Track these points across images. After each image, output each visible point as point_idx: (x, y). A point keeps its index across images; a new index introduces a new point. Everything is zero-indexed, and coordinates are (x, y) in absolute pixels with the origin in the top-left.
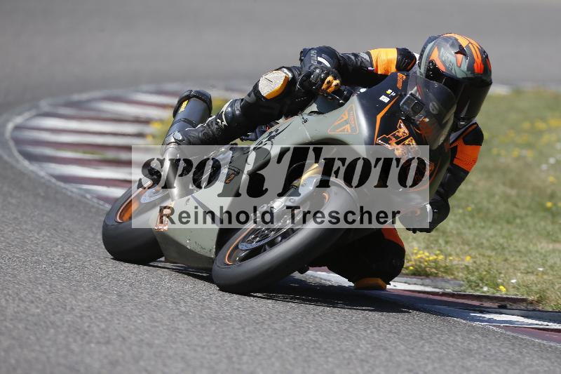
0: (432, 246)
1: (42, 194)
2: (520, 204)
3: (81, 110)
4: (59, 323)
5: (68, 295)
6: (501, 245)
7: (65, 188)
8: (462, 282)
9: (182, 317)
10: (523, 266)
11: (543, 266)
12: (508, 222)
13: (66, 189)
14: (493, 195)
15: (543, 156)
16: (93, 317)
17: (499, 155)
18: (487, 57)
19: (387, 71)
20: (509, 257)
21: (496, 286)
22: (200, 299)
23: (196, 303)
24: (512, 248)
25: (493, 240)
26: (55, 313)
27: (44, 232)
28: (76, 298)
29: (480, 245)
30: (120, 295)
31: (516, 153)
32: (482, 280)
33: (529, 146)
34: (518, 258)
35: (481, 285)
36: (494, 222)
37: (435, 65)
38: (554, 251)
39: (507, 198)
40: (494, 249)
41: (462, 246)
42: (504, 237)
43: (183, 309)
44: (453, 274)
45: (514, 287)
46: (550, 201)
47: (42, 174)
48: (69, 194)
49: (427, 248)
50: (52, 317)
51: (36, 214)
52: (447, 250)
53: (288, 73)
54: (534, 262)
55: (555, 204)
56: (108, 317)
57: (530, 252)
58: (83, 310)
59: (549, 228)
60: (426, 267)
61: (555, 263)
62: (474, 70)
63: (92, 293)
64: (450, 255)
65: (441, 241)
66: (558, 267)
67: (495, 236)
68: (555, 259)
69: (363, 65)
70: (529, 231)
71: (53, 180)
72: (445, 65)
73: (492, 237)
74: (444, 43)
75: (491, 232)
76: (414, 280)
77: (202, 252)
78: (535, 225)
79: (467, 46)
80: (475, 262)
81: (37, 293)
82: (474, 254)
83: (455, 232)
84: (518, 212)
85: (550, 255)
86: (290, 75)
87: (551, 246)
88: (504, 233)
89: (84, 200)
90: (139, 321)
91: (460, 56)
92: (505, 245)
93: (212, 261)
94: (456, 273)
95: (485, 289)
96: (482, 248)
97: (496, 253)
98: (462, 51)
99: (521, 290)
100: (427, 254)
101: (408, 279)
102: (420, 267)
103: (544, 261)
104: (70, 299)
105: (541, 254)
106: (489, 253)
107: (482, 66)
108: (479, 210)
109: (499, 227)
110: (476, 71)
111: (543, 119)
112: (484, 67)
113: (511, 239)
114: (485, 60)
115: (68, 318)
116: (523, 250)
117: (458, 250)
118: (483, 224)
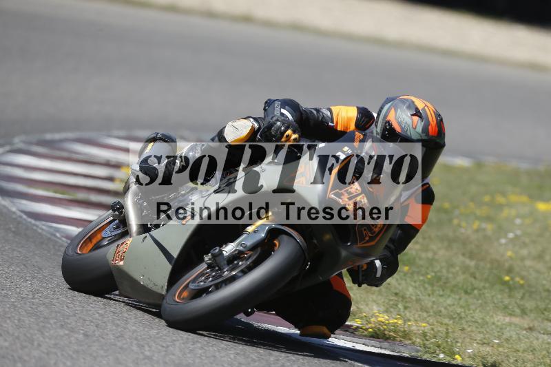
0: (392, 310)
1: (13, 229)
2: (478, 275)
3: (53, 149)
4: (26, 358)
5: (36, 332)
6: (459, 314)
7: (34, 225)
8: (419, 348)
9: (146, 361)
10: (479, 337)
11: (499, 338)
12: (466, 292)
13: (37, 226)
14: (452, 266)
15: (501, 230)
16: (59, 354)
17: (459, 226)
18: (441, 120)
19: (347, 128)
20: (465, 327)
21: (452, 354)
22: (165, 345)
23: (160, 348)
24: (469, 318)
25: (451, 309)
26: (23, 347)
27: (13, 267)
28: (42, 333)
29: (438, 313)
30: (86, 335)
31: (476, 225)
32: (439, 347)
33: (489, 219)
34: (474, 329)
35: (437, 352)
36: (452, 291)
37: (392, 125)
38: (510, 324)
39: (465, 269)
40: (451, 318)
41: (420, 313)
42: (461, 307)
43: (148, 353)
44: (410, 339)
45: (470, 357)
46: (507, 275)
47: (14, 209)
48: (40, 231)
49: (386, 311)
50: (20, 351)
51: (7, 248)
52: (405, 314)
53: (254, 123)
54: (490, 334)
55: (512, 279)
56: (74, 356)
57: (487, 323)
58: (50, 347)
59: (506, 301)
60: (385, 330)
61: (511, 337)
62: (428, 132)
63: (59, 330)
64: (409, 320)
65: (400, 306)
66: (513, 341)
67: (453, 305)
68: (512, 332)
69: (324, 120)
70: (486, 303)
71: (25, 217)
72: (400, 126)
73: (450, 305)
74: (401, 105)
75: (449, 301)
76: (373, 342)
77: (155, 289)
78: (493, 297)
79: (424, 109)
80: (433, 329)
81: (5, 327)
82: (431, 321)
83: (414, 298)
84: (477, 283)
85: (506, 328)
86: (256, 126)
87: (507, 319)
88: (462, 302)
89: (53, 238)
90: (104, 362)
91: (416, 118)
92: (463, 315)
93: (162, 297)
94: (414, 339)
95: (442, 356)
96: (440, 316)
97: (454, 322)
98: (417, 113)
99: (477, 361)
100: (387, 317)
101: (367, 341)
102: (379, 329)
103: (500, 334)
104: (38, 335)
105: (497, 326)
106: (446, 321)
107: (437, 129)
108: (439, 279)
109: (457, 297)
110: (430, 133)
111: (504, 194)
112: (439, 130)
113: (469, 310)
114: (440, 123)
115: (36, 353)
116: (480, 321)
117: (416, 316)
118: (441, 293)
